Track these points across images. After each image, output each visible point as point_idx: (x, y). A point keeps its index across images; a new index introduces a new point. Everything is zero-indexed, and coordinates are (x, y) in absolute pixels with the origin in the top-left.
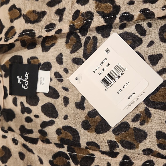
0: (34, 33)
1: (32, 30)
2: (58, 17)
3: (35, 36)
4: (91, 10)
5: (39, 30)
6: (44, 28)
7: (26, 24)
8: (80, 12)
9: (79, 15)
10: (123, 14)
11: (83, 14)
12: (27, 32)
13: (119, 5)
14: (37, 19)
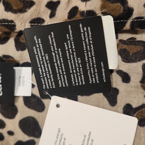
0: (14, 26)
1: (12, 21)
2: (49, 11)
3: (15, 29)
4: (94, 10)
5: (21, 23)
6: (29, 21)
7: (6, 13)
8: (79, 9)
9: (77, 13)
10: (135, 18)
11: (82, 13)
12: (5, 22)
13: (131, 6)
14: (22, 8)
